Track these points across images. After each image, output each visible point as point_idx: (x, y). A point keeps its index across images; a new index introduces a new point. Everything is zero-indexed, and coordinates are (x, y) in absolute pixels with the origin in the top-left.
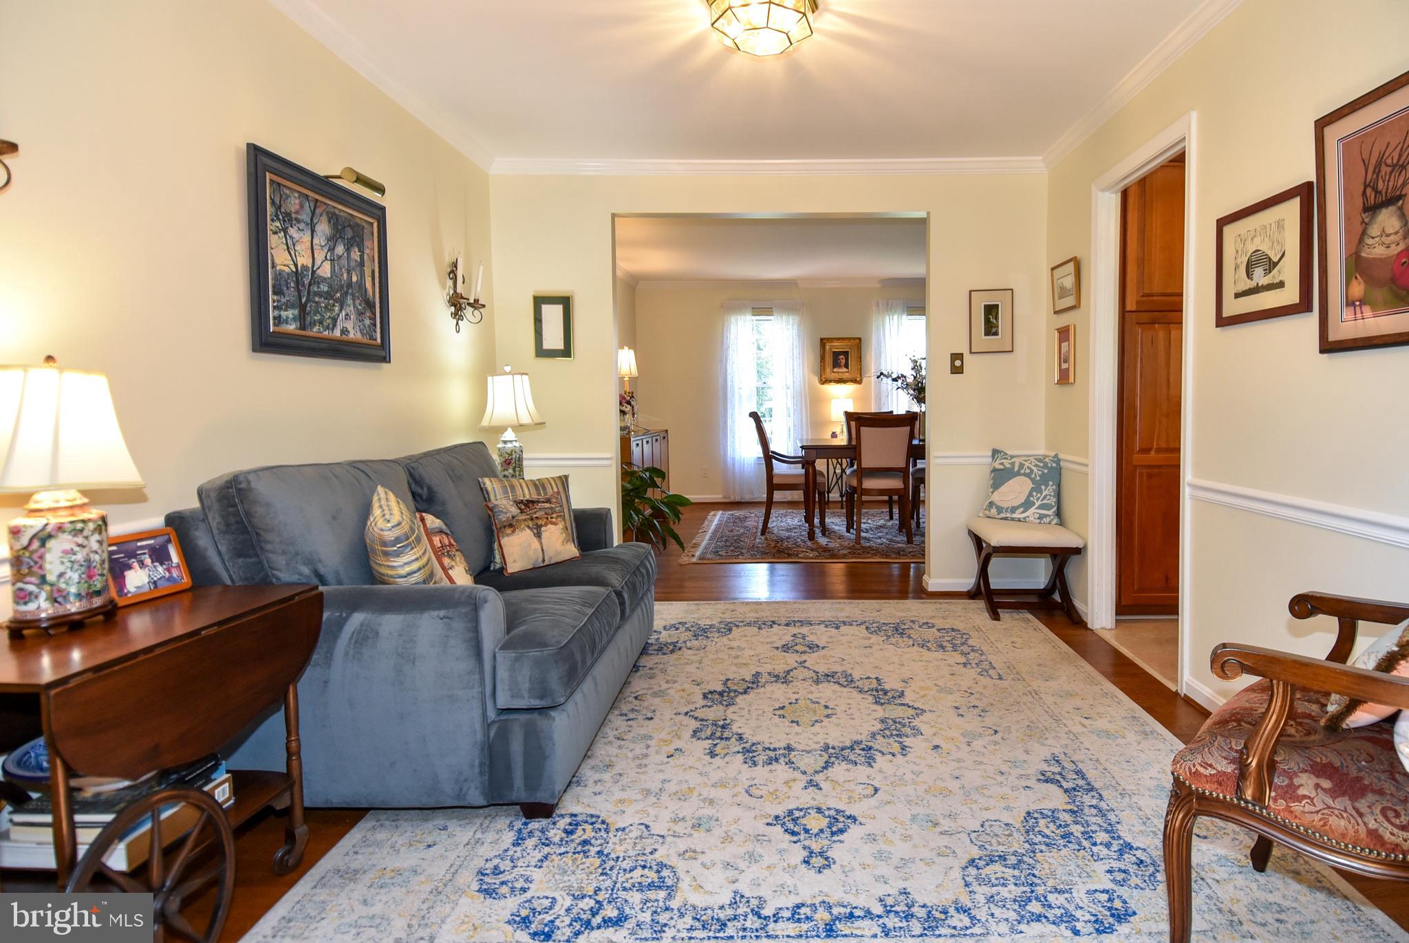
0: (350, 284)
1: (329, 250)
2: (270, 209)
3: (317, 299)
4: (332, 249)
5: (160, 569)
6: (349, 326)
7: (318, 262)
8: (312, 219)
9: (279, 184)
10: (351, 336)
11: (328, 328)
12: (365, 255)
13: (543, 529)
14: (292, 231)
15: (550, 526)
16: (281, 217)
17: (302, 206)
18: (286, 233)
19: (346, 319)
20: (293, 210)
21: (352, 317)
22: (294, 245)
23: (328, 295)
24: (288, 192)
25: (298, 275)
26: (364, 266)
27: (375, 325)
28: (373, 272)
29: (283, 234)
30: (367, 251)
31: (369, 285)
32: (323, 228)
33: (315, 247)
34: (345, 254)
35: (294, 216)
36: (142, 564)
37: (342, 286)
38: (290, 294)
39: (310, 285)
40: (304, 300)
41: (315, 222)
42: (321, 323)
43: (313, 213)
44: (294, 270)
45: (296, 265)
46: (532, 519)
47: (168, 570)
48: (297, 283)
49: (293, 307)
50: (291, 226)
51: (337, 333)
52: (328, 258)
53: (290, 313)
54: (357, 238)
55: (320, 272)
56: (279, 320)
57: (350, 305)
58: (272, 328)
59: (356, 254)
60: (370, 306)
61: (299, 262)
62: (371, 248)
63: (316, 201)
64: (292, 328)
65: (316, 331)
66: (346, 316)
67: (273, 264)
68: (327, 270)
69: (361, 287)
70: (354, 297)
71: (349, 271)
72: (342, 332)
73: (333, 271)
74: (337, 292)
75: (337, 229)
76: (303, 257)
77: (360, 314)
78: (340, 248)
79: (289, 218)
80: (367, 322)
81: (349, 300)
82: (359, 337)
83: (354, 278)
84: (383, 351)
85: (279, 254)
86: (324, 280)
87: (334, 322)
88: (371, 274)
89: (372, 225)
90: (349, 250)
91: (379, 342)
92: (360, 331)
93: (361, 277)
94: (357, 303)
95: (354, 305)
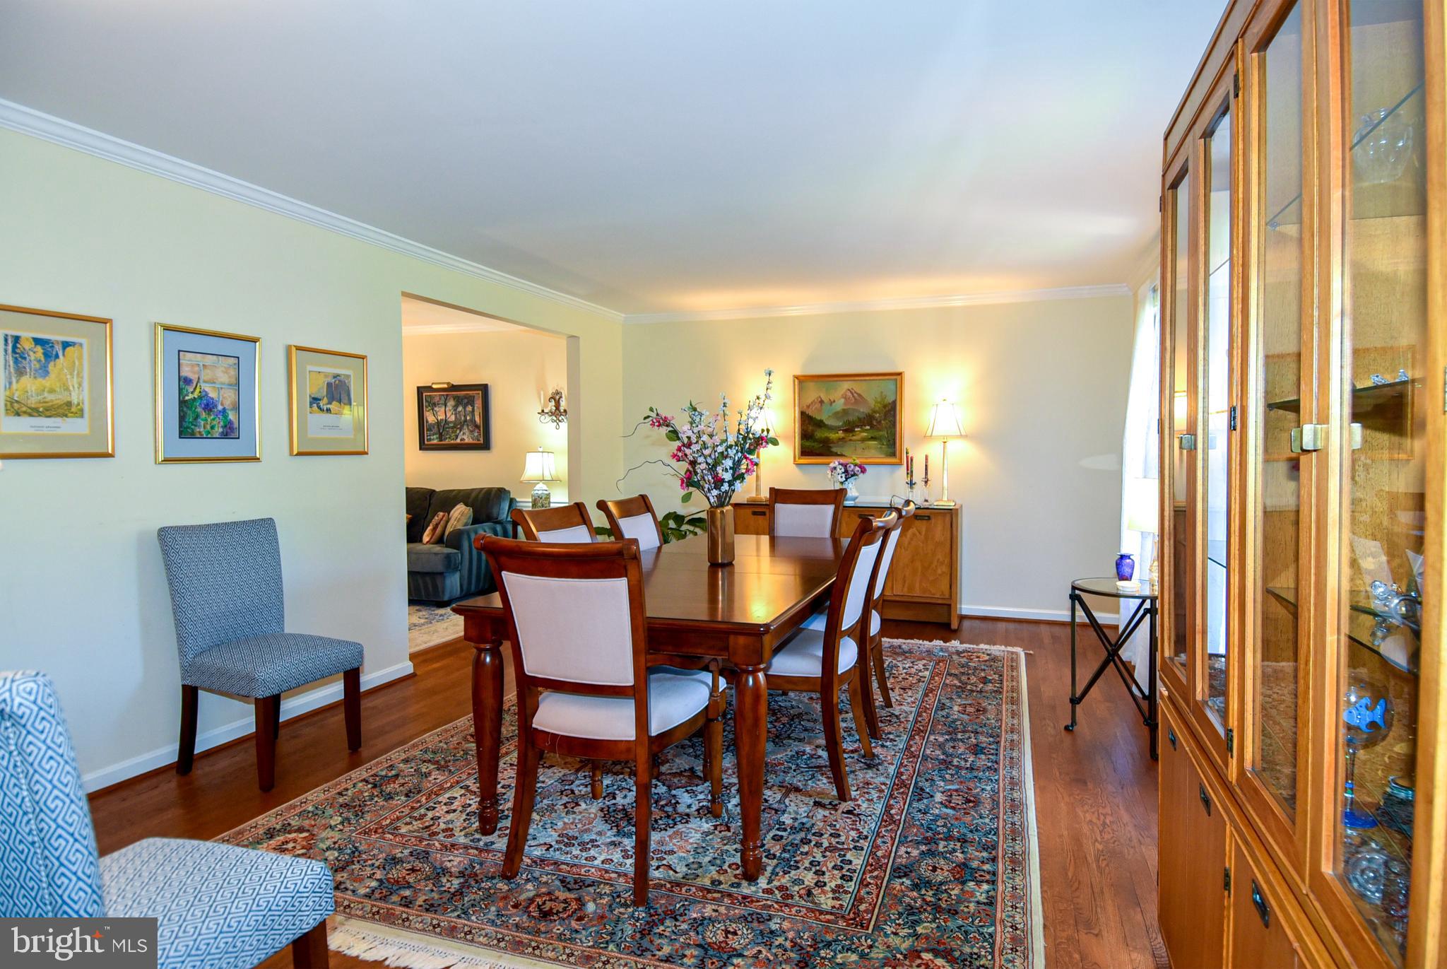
0: (465, 421)
2: (425, 405)
4: (455, 410)
6: (465, 437)
7: (448, 416)
8: (445, 402)
9: (430, 396)
10: (467, 441)
11: (454, 439)
12: (475, 408)
14: (436, 409)
16: (431, 406)
17: (440, 399)
18: (433, 409)
20: (436, 401)
21: (467, 433)
22: (437, 413)
23: (452, 428)
24: (434, 396)
25: (438, 423)
26: (474, 412)
27: (481, 435)
28: (480, 413)
29: (432, 411)
30: (476, 405)
31: (477, 419)
32: (451, 403)
33: (446, 411)
34: (463, 410)
37: (461, 423)
38: (435, 430)
39: (444, 425)
40: (441, 431)
42: (450, 438)
49: (436, 434)
51: (458, 441)
53: (435, 437)
54: (471, 401)
55: (450, 420)
56: (430, 440)
57: (465, 430)
58: (426, 442)
59: (469, 408)
60: (477, 427)
61: (439, 418)
62: (478, 404)
63: (447, 395)
64: (435, 442)
65: (447, 442)
66: (464, 434)
67: (427, 422)
68: (453, 418)
69: (473, 421)
70: (468, 425)
71: (465, 416)
72: (461, 440)
73: (456, 417)
74: (459, 425)
75: (459, 401)
76: (441, 417)
77: (472, 432)
78: (460, 408)
79: (435, 405)
80: (476, 434)
81: (465, 427)
82: (471, 441)
83: (468, 418)
84: (485, 445)
85: (430, 418)
86: (451, 422)
87: (457, 437)
88: (478, 414)
89: (480, 393)
90: (465, 408)
91: (482, 442)
92: (472, 438)
93: (472, 417)
94: (470, 427)
95: (468, 429)
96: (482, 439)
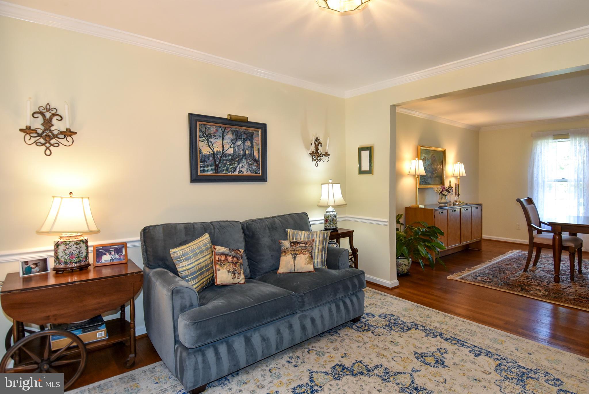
0: (244, 155)
1: (232, 144)
2: (199, 134)
3: (225, 162)
4: (234, 144)
5: (117, 256)
6: (244, 170)
7: (226, 148)
8: (223, 134)
9: (205, 125)
10: (245, 173)
11: (231, 171)
12: (254, 144)
13: (297, 256)
14: (212, 140)
15: (302, 255)
16: (205, 136)
17: (217, 130)
18: (208, 140)
19: (241, 167)
20: (212, 132)
21: (245, 166)
22: (212, 145)
23: (231, 160)
24: (210, 127)
25: (214, 155)
26: (253, 147)
27: (259, 168)
28: (259, 149)
29: (206, 141)
30: (255, 142)
31: (256, 154)
32: (229, 137)
33: (224, 144)
34: (242, 144)
35: (212, 134)
36: (110, 254)
37: (239, 156)
38: (211, 161)
39: (221, 157)
40: (217, 163)
41: (224, 135)
42: (227, 170)
43: (224, 132)
44: (212, 153)
45: (213, 151)
46: (294, 251)
47: (120, 256)
48: (214, 157)
49: (211, 165)
50: (211, 138)
51: (236, 173)
52: (232, 146)
53: (210, 168)
54: (250, 137)
55: (227, 152)
56: (204, 171)
57: (244, 162)
58: (199, 174)
59: (248, 143)
60: (256, 161)
61: (215, 150)
62: (257, 140)
63: (225, 127)
64: (210, 173)
65: (224, 173)
66: (242, 166)
67: (201, 152)
68: (231, 151)
69: (251, 155)
70: (246, 159)
71: (244, 150)
72: (239, 172)
73: (234, 151)
74: (236, 158)
75: (237, 136)
76: (218, 148)
77: (250, 165)
78: (239, 143)
79: (210, 136)
80: (254, 167)
81: (244, 160)
82: (249, 173)
83: (247, 152)
84: (263, 178)
85: (204, 148)
86: (229, 155)
87: (235, 169)
88: (257, 150)
89: (258, 131)
90: (244, 143)
91: (260, 174)
92: (250, 171)
93: (251, 152)
94: (249, 161)
95: (247, 162)
96: (260, 172)
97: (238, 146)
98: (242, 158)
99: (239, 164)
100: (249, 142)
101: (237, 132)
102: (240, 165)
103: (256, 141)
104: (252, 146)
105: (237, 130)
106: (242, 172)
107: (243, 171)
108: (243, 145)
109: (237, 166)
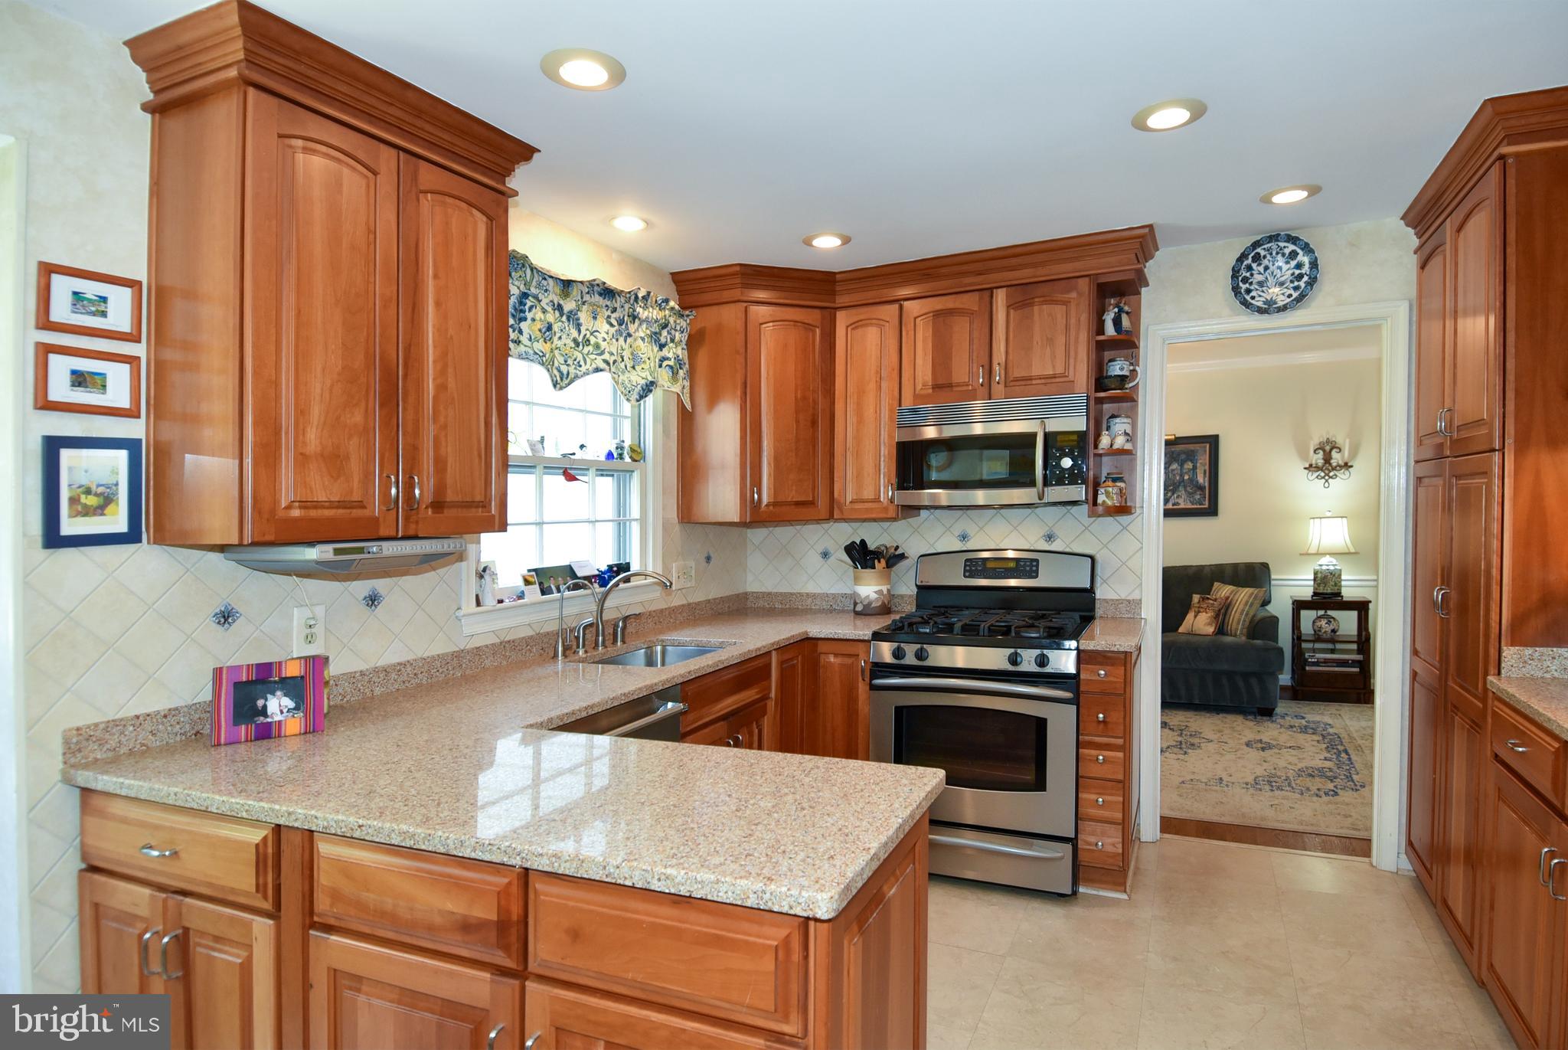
15: (1204, 613)
54: (1191, 456)
57: (1182, 492)
59: (1189, 465)
60: (1201, 488)
62: (1203, 460)
69: (1193, 481)
70: (1185, 487)
71: (1182, 475)
77: (1190, 495)
78: (1175, 466)
81: (1181, 488)
82: (1190, 506)
83: (1186, 477)
84: (1212, 511)
88: (1203, 472)
89: (1205, 447)
90: (1182, 465)
91: (1206, 506)
92: (1191, 502)
93: (1193, 476)
94: (1188, 489)
95: (1186, 491)
96: (1207, 502)
97: (1173, 470)
98: (1178, 486)
99: (1173, 494)
100: (1190, 463)
101: (1173, 452)
102: (1175, 496)
103: (1201, 461)
104: (1195, 468)
105: (1173, 449)
106: (1178, 504)
107: (1180, 502)
108: (1181, 470)
109: (1171, 497)
